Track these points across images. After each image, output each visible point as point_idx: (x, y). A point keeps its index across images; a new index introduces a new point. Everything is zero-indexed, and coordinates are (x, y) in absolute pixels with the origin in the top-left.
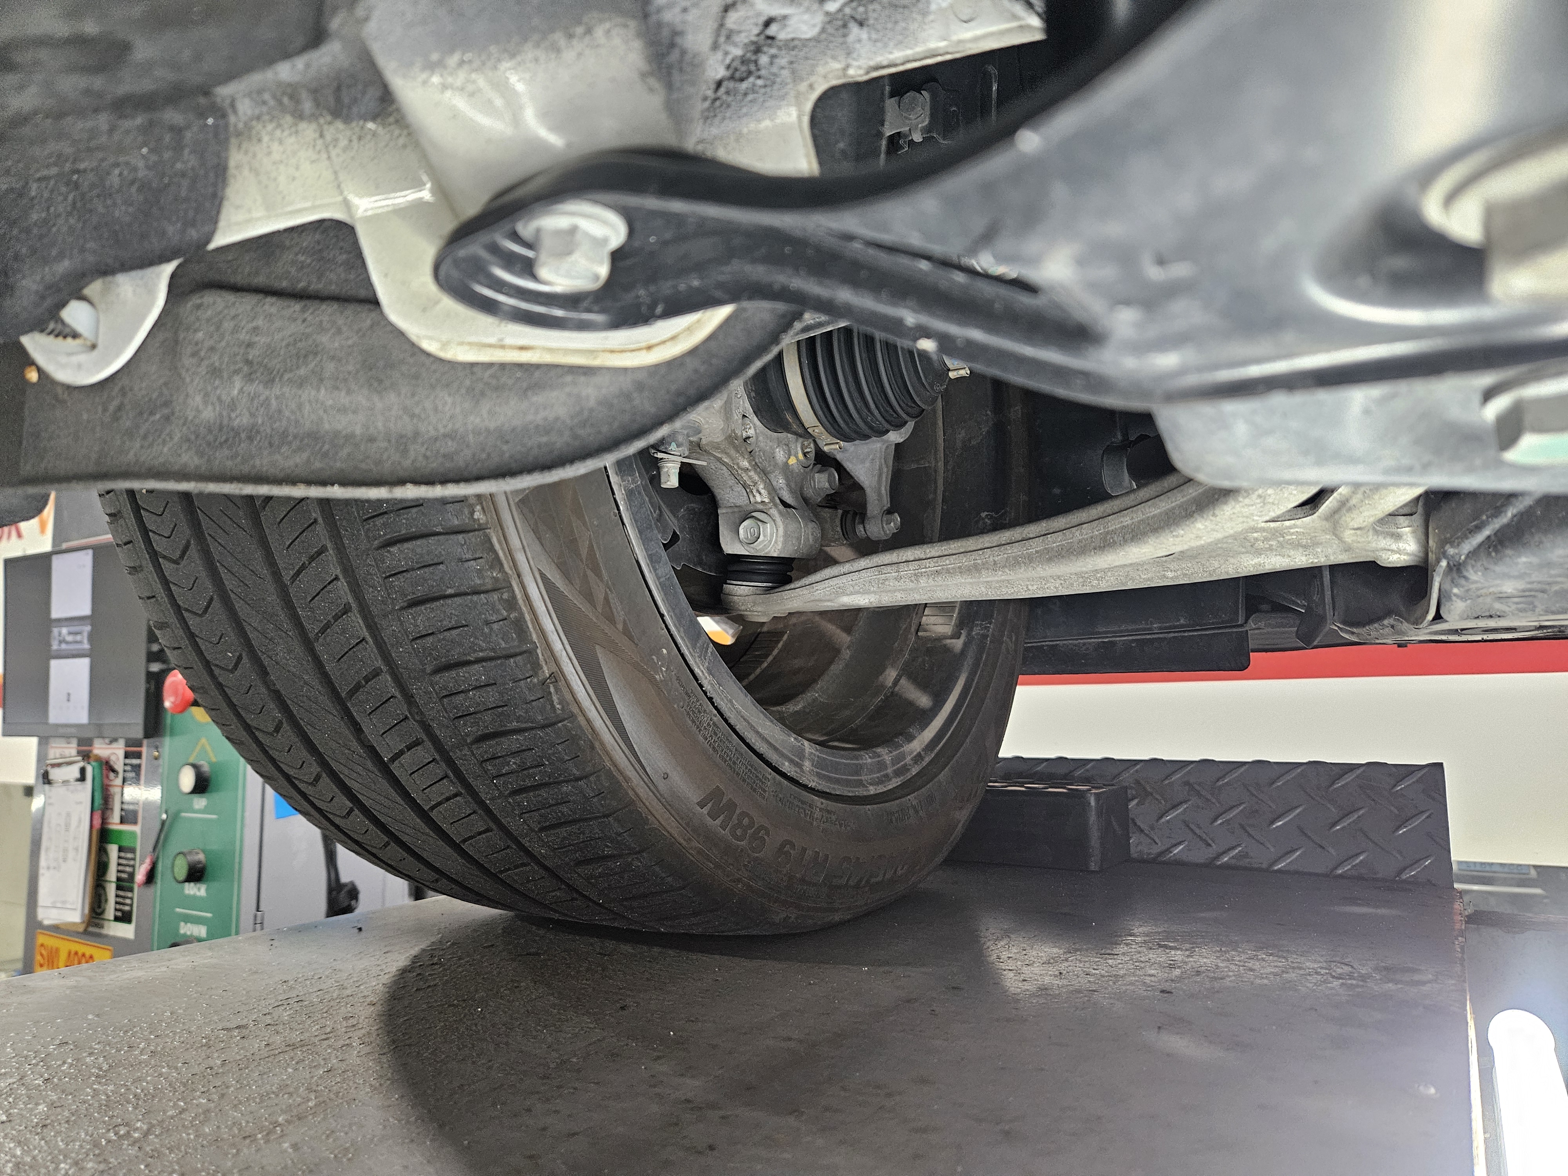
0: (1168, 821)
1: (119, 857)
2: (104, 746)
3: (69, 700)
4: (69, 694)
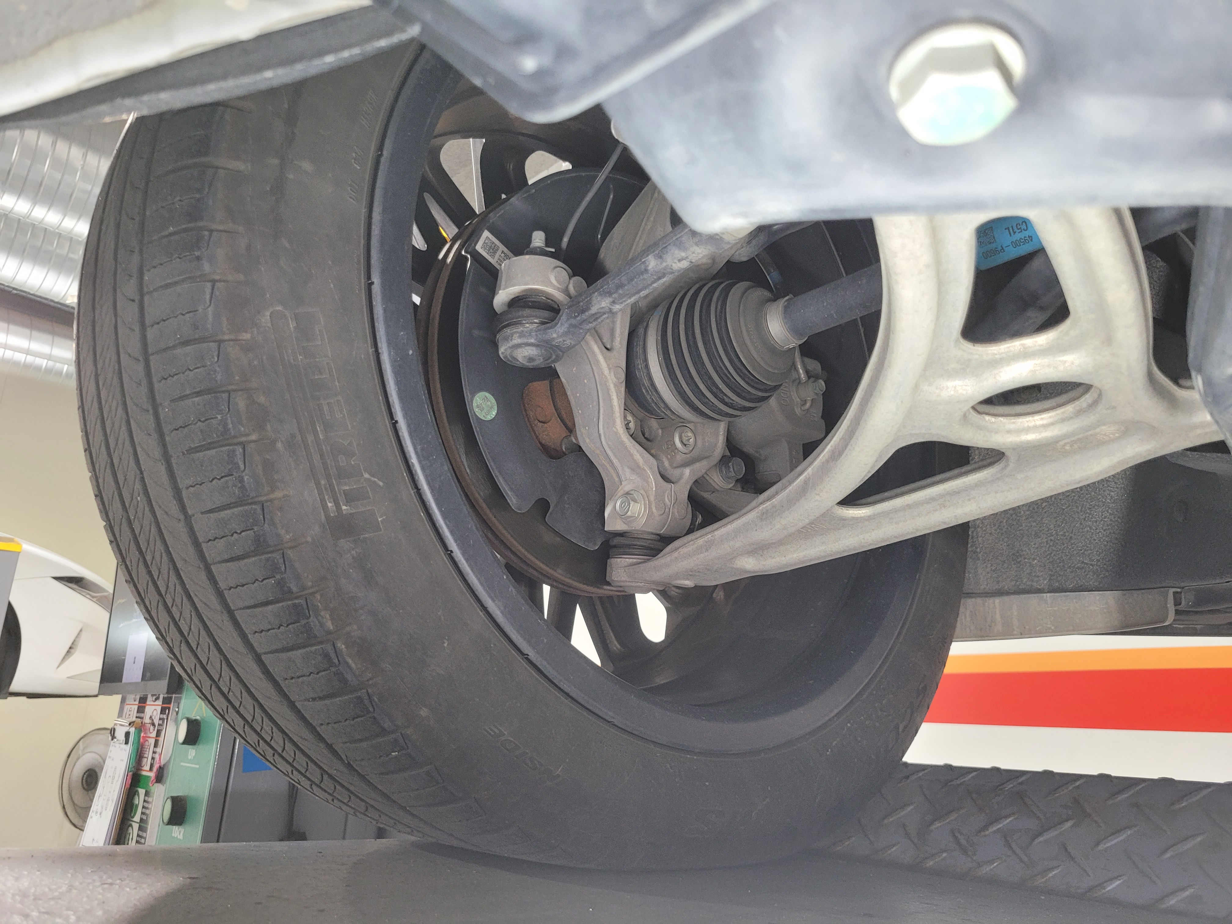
0: (1106, 850)
1: (145, 801)
2: (152, 703)
3: (134, 662)
4: (135, 658)
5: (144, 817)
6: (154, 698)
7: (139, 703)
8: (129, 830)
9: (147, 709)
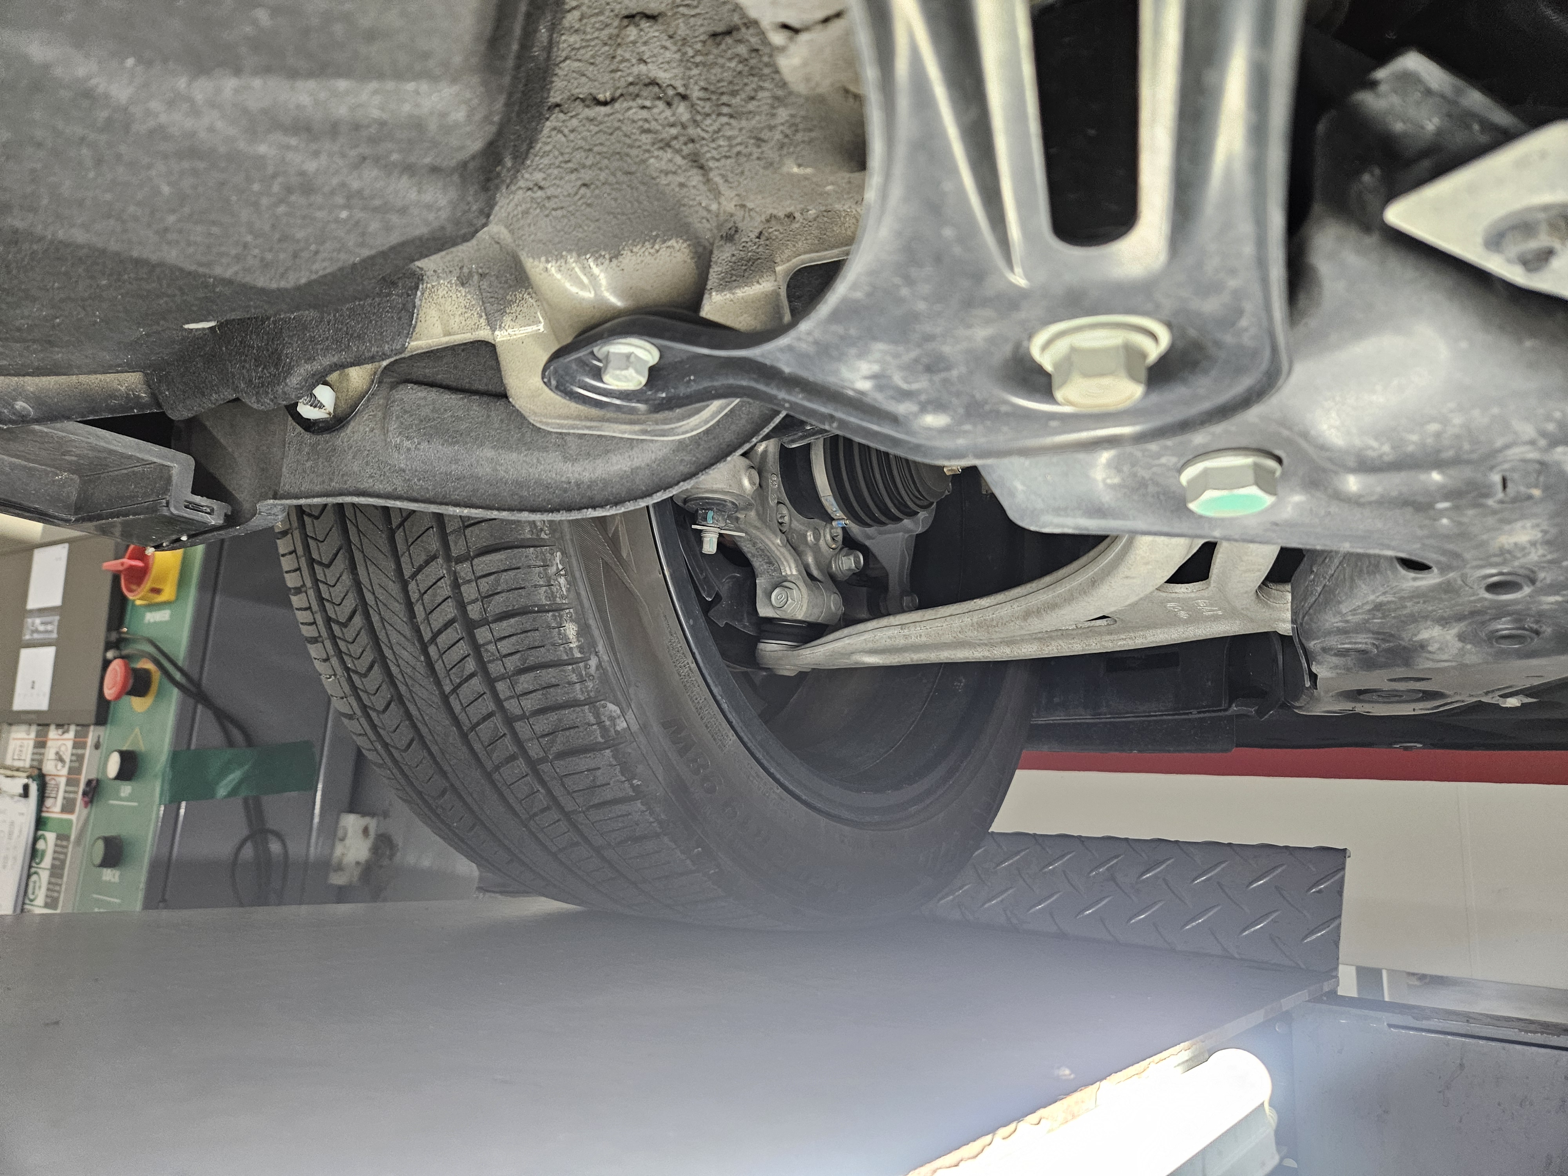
1: (56, 845)
2: (57, 737)
3: (33, 688)
4: (34, 682)
5: (57, 863)
6: (60, 731)
7: (37, 737)
8: (34, 878)
9: (49, 743)
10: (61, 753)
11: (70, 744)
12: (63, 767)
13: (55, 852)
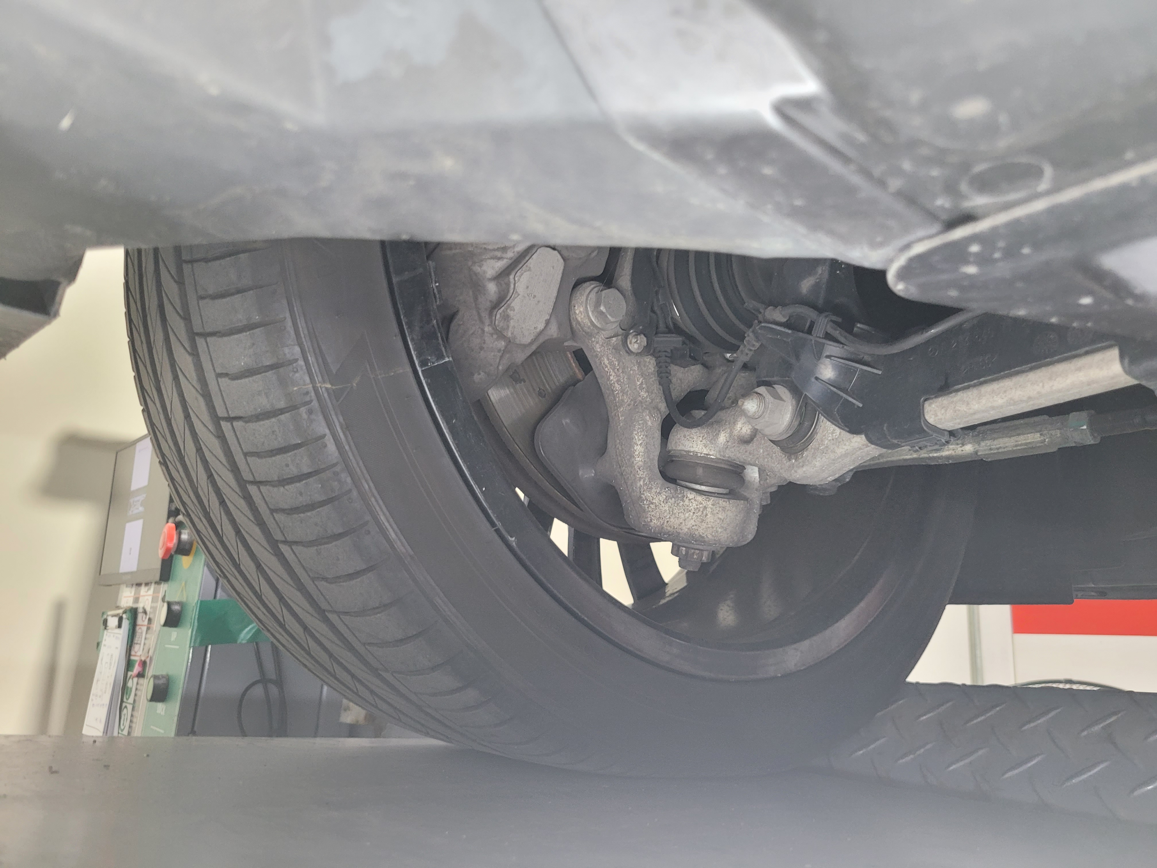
1: (137, 684)
2: (145, 594)
3: (130, 554)
4: (131, 549)
6: (147, 588)
7: (135, 595)
8: (125, 710)
9: (141, 599)
10: (146, 607)
11: (150, 598)
12: (146, 618)
13: (136, 689)
